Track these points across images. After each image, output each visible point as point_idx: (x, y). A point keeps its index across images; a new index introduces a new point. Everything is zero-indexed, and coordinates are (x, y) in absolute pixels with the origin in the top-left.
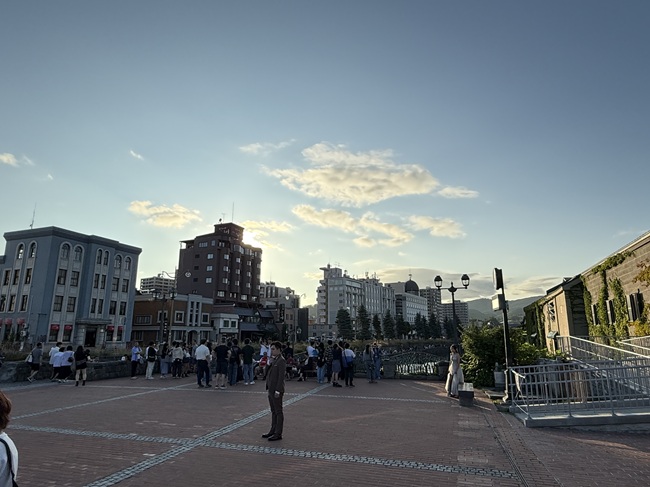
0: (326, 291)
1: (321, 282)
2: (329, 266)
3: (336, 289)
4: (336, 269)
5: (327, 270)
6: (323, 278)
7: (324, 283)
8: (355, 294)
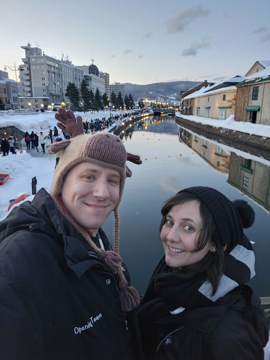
0: (29, 69)
1: (23, 60)
2: (29, 45)
3: (38, 67)
4: (37, 49)
5: (28, 49)
6: (24, 57)
7: (27, 61)
8: (54, 73)
